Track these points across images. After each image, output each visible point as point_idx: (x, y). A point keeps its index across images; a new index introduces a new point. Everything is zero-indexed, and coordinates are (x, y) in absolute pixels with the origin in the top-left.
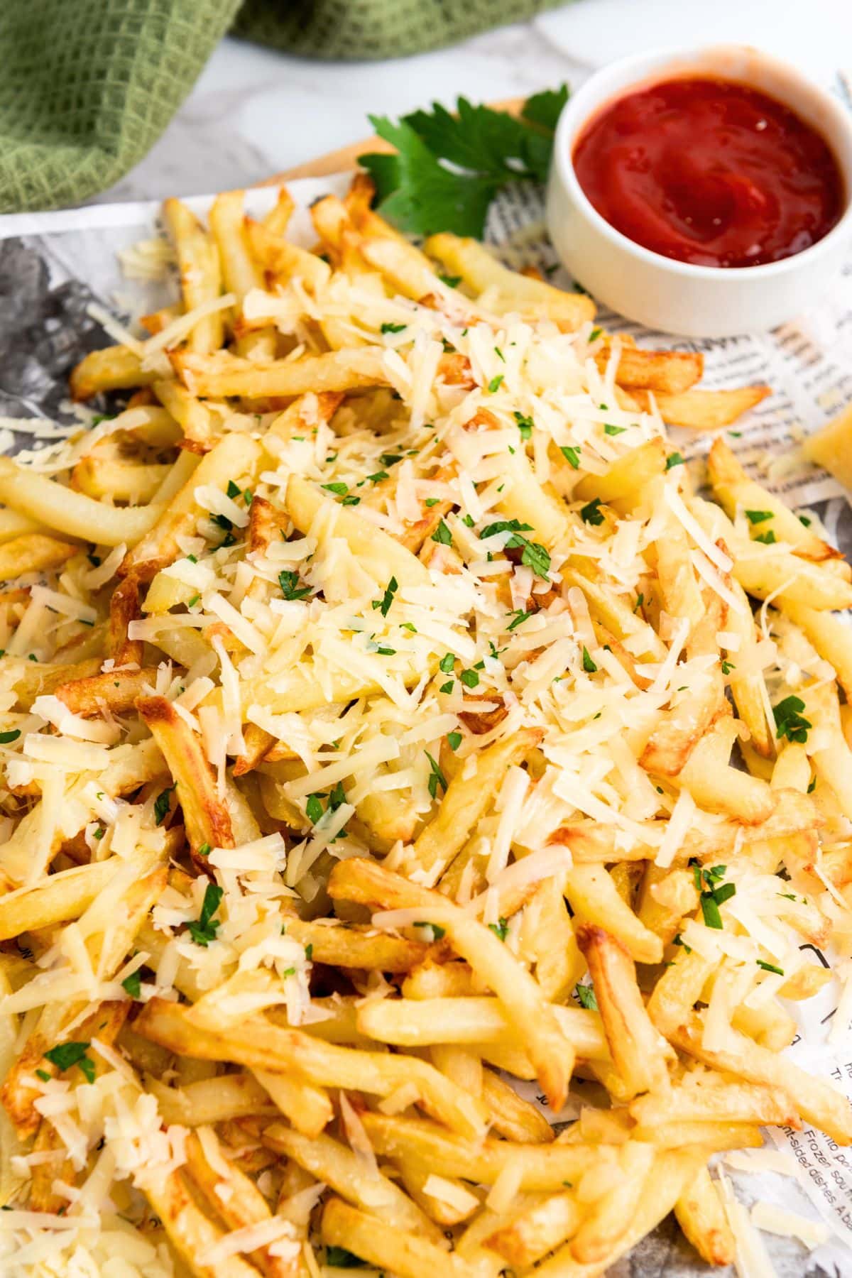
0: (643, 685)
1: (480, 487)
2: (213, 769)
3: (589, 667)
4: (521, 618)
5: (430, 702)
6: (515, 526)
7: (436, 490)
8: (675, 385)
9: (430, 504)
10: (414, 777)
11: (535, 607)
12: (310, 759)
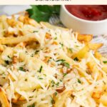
0: (91, 84)
1: (55, 54)
2: (9, 101)
3: (79, 82)
4: (65, 74)
5: (50, 88)
6: (62, 60)
7: (47, 55)
8: (88, 40)
9: (46, 57)
10: (48, 101)
11: (68, 72)
12: (28, 99)
